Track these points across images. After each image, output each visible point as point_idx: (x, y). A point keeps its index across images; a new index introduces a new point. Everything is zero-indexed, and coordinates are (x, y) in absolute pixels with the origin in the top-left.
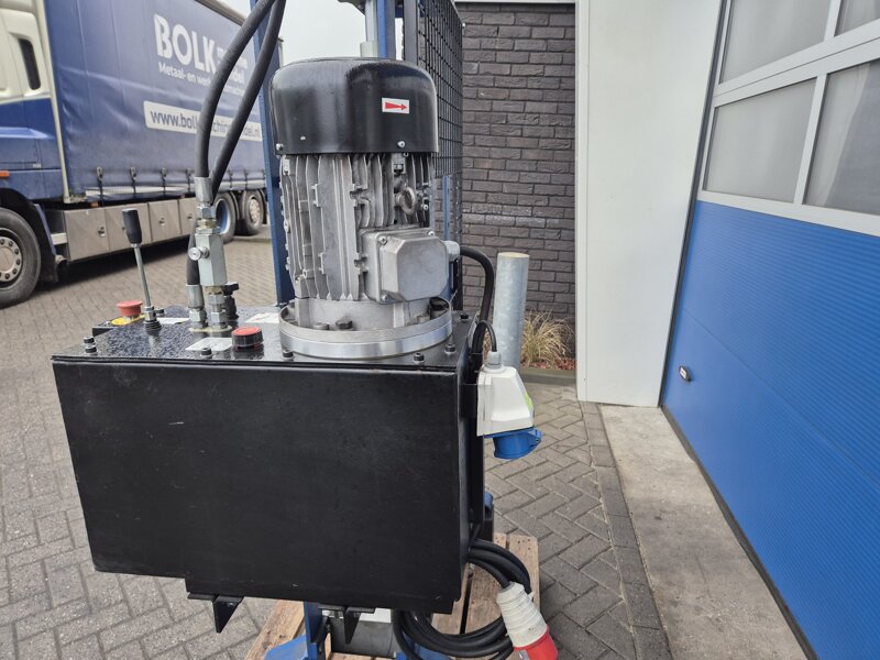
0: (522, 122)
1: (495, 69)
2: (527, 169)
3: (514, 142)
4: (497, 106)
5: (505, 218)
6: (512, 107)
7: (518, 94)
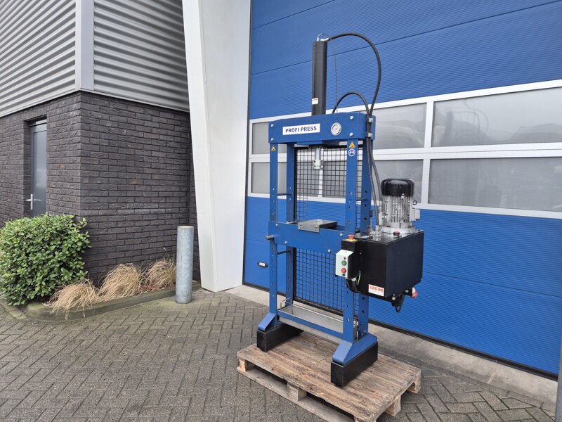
0: (150, 161)
1: (135, 134)
2: (155, 184)
3: (147, 171)
4: (138, 152)
5: (145, 210)
6: (145, 153)
7: (148, 147)
